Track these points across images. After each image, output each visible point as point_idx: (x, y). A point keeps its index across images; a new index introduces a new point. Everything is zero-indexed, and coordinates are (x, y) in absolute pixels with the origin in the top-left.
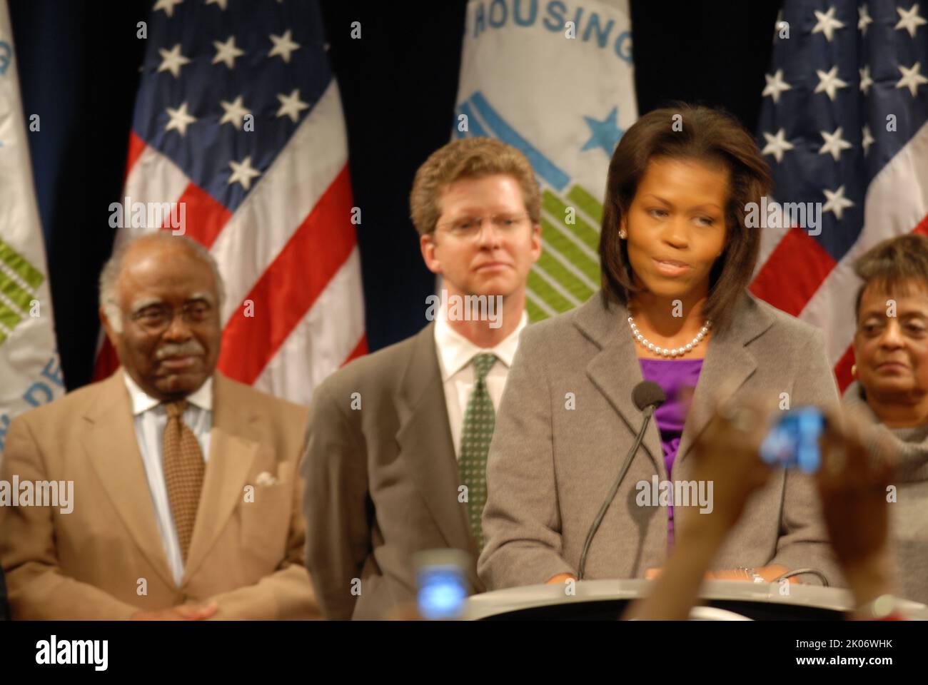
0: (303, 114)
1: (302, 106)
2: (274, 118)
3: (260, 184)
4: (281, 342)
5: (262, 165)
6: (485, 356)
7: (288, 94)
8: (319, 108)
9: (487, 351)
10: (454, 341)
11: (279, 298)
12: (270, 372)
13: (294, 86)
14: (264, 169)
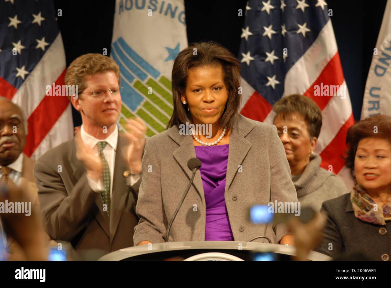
0: (47, 48)
1: (47, 44)
2: (35, 49)
3: (29, 77)
4: (39, 144)
5: (30, 69)
6: (102, 143)
7: (40, 39)
8: (53, 45)
9: (102, 141)
10: (88, 138)
11: (38, 125)
12: (34, 156)
13: (43, 36)
14: (31, 71)
